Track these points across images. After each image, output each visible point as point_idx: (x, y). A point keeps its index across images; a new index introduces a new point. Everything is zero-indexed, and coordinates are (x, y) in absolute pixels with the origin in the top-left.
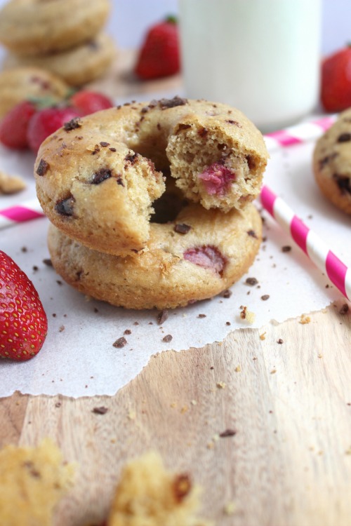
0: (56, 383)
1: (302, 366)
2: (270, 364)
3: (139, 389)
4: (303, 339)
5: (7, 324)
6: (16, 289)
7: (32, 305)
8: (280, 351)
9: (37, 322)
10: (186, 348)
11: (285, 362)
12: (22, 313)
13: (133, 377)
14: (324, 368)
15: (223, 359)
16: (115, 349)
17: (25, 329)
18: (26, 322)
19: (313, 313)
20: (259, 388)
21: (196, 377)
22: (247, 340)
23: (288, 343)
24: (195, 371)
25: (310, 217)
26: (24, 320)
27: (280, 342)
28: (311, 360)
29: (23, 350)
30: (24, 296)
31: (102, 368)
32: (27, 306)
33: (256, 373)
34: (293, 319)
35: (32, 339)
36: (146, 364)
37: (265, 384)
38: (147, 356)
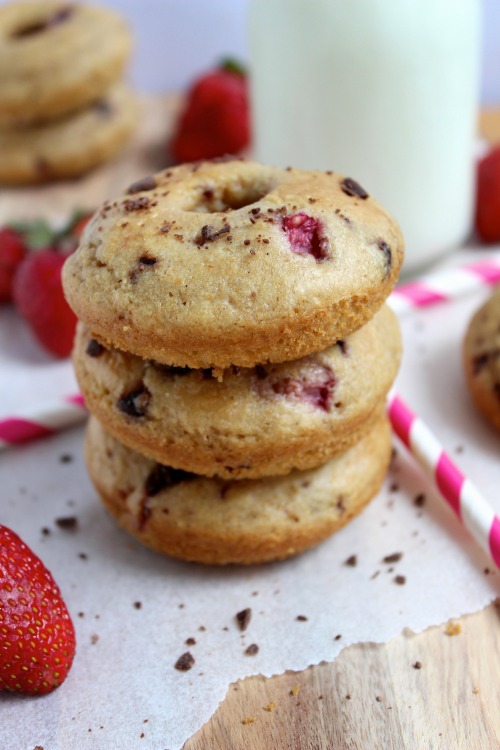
0: (94, 732)
1: (450, 708)
2: (404, 703)
3: (215, 742)
4: (451, 660)
5: (21, 645)
6: (31, 591)
7: (55, 612)
8: (417, 682)
9: (62, 637)
10: (280, 672)
11: (425, 701)
12: (41, 626)
13: (206, 719)
14: (482, 711)
15: (335, 693)
16: (177, 673)
17: (45, 650)
18: (46, 640)
19: (465, 616)
20: (389, 741)
21: (296, 723)
22: (369, 662)
23: (429, 668)
24: (295, 713)
25: (460, 450)
26: (44, 636)
27: (417, 666)
28: (462, 697)
29: (43, 681)
30: (43, 600)
31: (160, 706)
32: (49, 616)
33: (384, 717)
34: (435, 627)
35: (56, 664)
36: (223, 698)
37: (397, 735)
38: (224, 684)
